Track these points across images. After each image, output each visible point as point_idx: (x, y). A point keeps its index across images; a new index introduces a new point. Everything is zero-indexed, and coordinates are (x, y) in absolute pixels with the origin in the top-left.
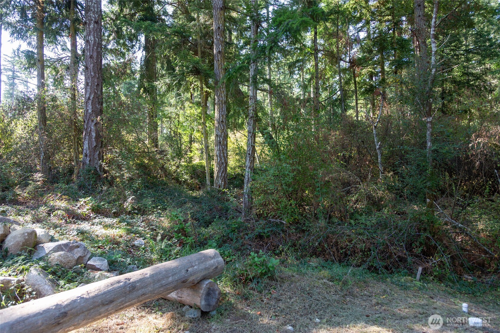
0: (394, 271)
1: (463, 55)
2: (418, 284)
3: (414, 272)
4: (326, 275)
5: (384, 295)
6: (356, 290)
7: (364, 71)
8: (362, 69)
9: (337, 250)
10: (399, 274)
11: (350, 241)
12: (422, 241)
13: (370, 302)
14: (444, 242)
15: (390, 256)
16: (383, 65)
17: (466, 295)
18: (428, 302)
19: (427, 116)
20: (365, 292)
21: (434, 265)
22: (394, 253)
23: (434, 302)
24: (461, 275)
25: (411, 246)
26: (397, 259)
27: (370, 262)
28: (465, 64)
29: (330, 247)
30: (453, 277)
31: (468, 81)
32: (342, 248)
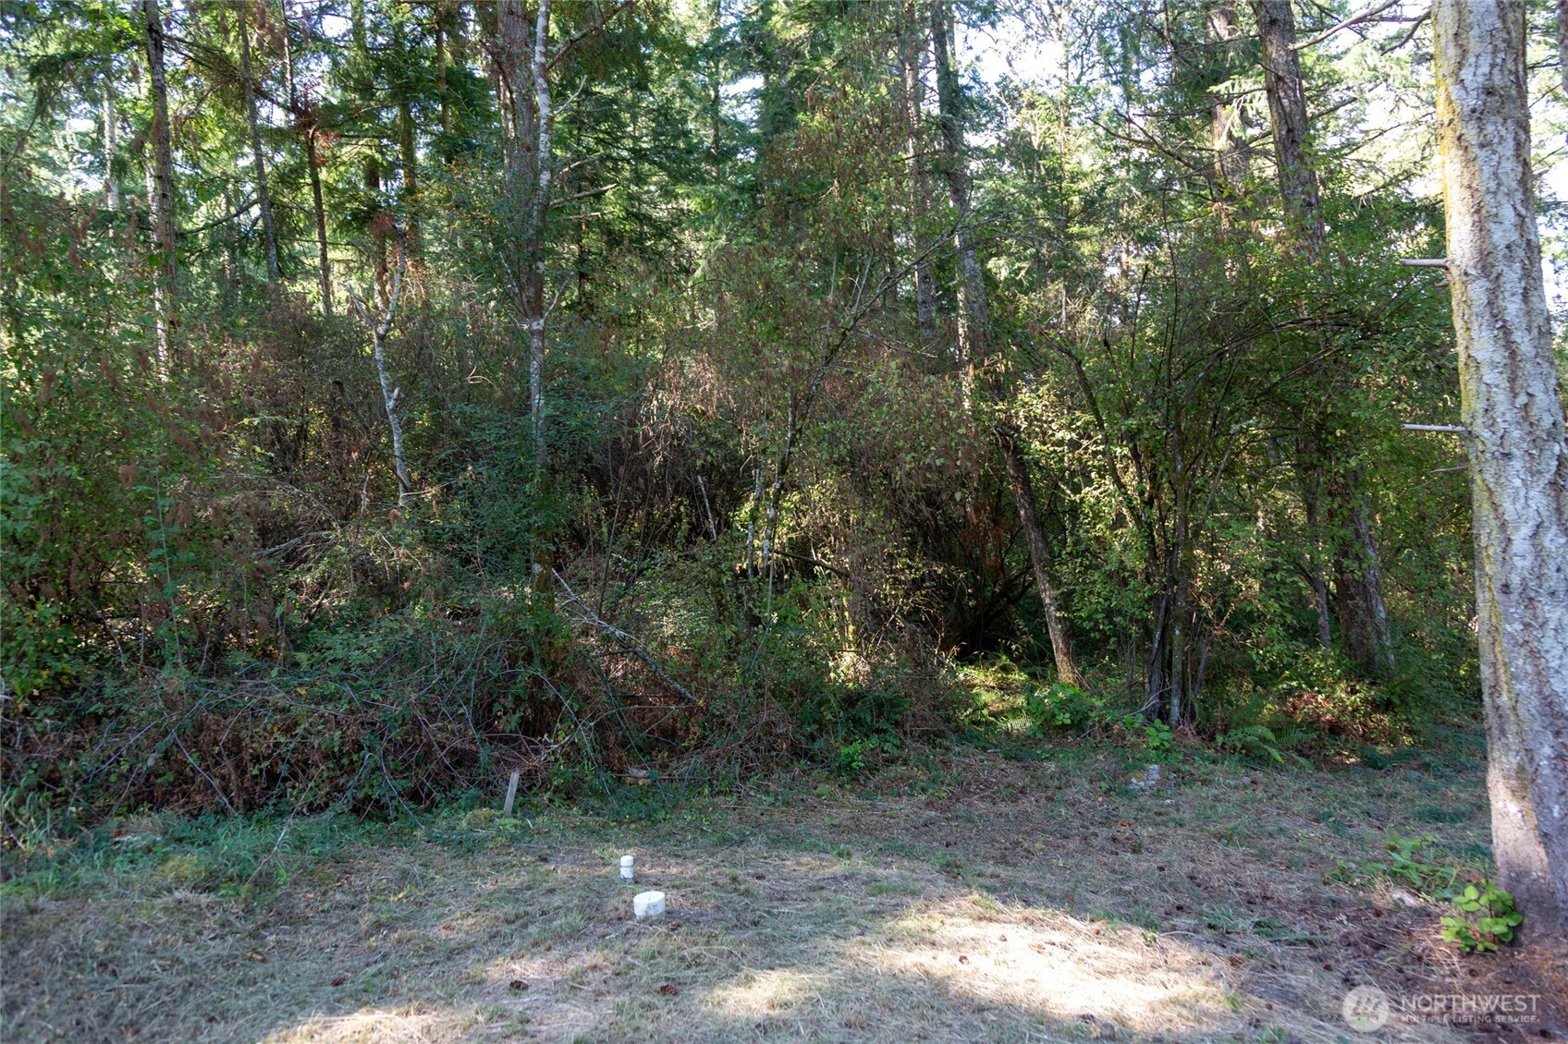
0: (438, 799)
1: (628, 162)
2: (509, 823)
3: (499, 790)
4: (187, 870)
5: (401, 890)
6: (305, 897)
7: (347, 152)
8: (341, 145)
9: (237, 766)
10: (455, 805)
11: (289, 729)
12: (521, 692)
13: (352, 927)
14: (580, 685)
15: (427, 756)
16: (410, 143)
17: (633, 826)
18: (531, 876)
19: (530, 313)
20: (338, 897)
21: (552, 758)
22: (438, 743)
23: (548, 873)
24: (621, 772)
25: (490, 711)
26: (447, 762)
27: (359, 787)
28: (634, 188)
29: (210, 761)
30: (602, 783)
31: (641, 238)
32: (257, 759)
